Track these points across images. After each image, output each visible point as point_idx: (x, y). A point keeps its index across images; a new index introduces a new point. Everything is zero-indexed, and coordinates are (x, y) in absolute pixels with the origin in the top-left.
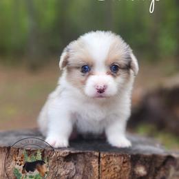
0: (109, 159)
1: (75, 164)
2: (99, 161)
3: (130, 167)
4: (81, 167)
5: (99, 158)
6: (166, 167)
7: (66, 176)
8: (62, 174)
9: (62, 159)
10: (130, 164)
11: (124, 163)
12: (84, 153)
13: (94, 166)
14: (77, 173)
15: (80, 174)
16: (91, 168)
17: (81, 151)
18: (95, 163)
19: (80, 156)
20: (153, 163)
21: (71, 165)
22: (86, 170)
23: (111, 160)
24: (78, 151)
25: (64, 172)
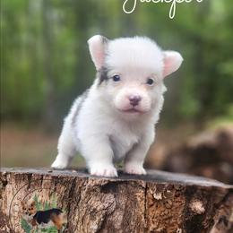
1: (115, 196)
2: (146, 193)
3: (184, 202)
4: (123, 201)
5: (146, 189)
6: (227, 203)
7: (104, 212)
8: (98, 209)
10: (184, 198)
11: (176, 196)
12: (126, 183)
14: (117, 208)
18: (140, 196)
19: (122, 186)
20: (211, 199)
21: (110, 198)
25: (101, 206)
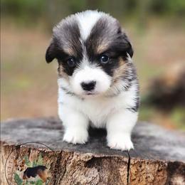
0: (141, 166)
1: (99, 170)
2: (128, 168)
3: (166, 176)
4: (106, 175)
5: (129, 164)
8: (82, 182)
9: (83, 164)
10: (166, 172)
11: (159, 171)
12: (110, 158)
13: (121, 174)
14: (100, 181)
15: (104, 183)
16: (118, 176)
18: (123, 171)
19: (105, 161)
21: (93, 172)
23: (143, 167)
25: (85, 180)
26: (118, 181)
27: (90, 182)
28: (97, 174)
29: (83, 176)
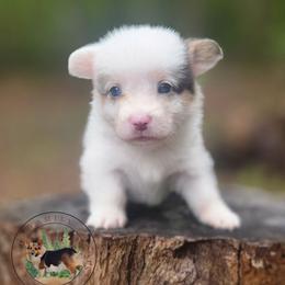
9: (170, 254)
13: (229, 264)
15: (204, 279)
16: (224, 268)
17: (206, 238)
22: (214, 271)
24: (200, 238)
26: (225, 276)
27: (184, 281)
28: (193, 266)
29: (172, 272)
